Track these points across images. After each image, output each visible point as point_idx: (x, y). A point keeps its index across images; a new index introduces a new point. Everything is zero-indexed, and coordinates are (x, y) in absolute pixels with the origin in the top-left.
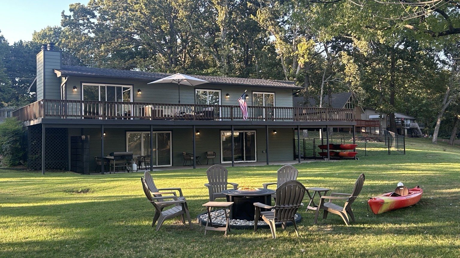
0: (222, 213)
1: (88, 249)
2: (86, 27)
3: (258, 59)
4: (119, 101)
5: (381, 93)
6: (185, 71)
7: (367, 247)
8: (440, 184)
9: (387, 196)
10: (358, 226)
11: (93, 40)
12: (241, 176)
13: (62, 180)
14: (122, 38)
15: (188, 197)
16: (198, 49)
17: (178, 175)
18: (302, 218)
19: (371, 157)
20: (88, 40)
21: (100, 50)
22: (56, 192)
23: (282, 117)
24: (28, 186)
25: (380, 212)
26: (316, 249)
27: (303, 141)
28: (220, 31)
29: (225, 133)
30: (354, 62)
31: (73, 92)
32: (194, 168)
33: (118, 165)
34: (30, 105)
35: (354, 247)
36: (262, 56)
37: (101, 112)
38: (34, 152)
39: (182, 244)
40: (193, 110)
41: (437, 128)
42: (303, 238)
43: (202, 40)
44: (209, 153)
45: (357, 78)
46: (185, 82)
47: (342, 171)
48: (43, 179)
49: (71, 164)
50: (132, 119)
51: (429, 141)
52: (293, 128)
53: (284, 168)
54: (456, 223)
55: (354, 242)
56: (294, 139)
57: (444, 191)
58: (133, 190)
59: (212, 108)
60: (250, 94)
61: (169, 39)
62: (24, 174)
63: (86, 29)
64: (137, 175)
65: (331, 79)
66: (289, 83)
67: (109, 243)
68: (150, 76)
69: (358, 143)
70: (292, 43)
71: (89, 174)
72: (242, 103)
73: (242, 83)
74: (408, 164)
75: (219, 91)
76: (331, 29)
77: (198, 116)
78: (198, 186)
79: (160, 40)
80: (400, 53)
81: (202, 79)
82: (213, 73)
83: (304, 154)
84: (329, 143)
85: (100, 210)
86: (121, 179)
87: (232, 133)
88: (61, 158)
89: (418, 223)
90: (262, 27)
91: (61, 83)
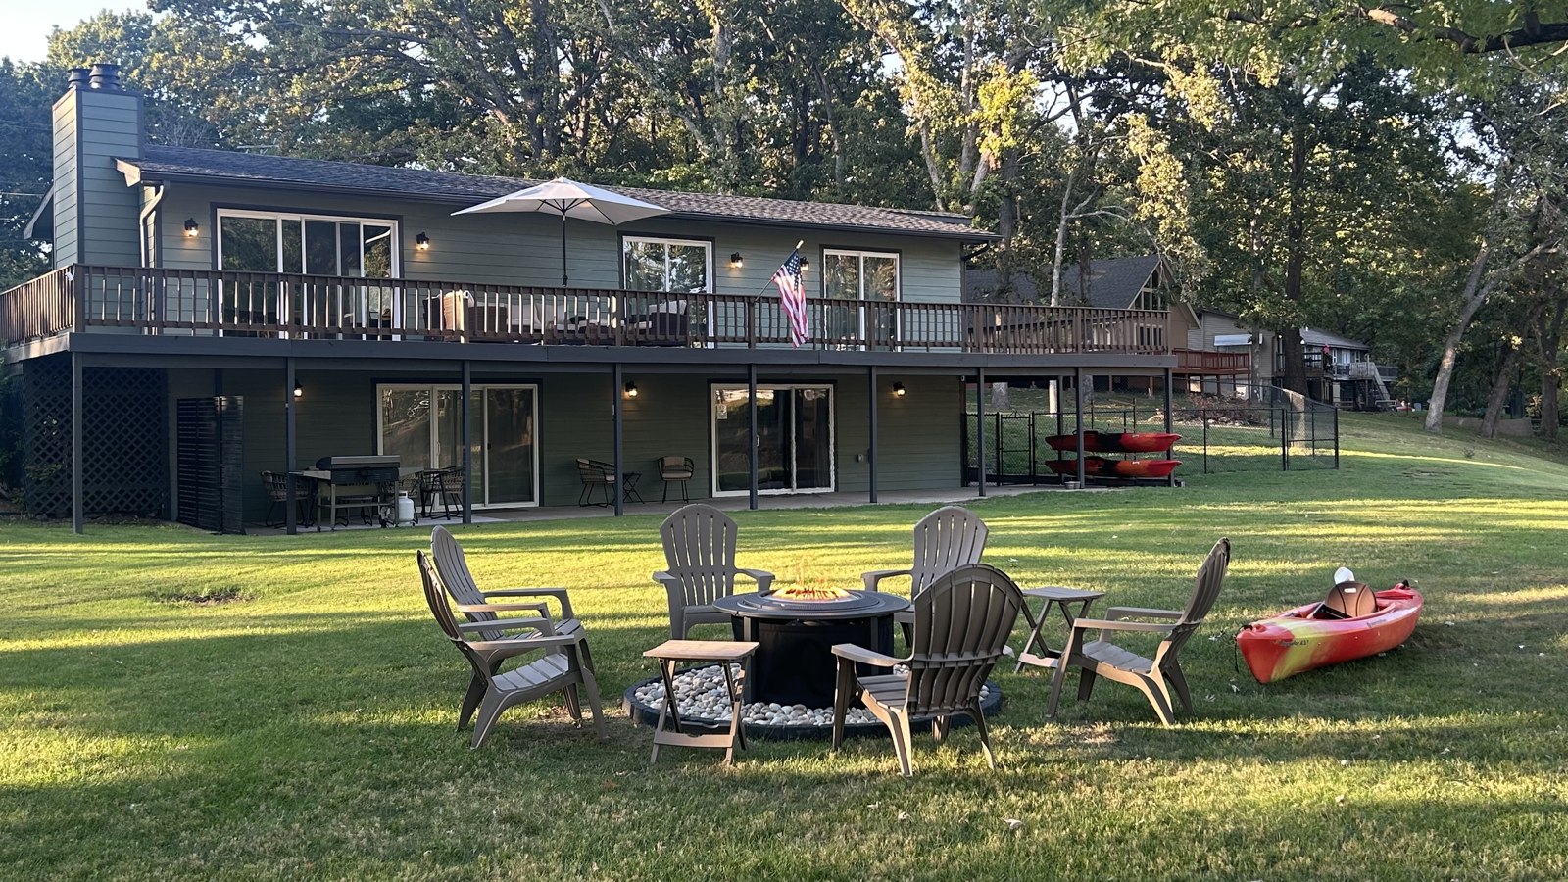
0: (716, 680)
1: (214, 821)
2: (234, 14)
3: (843, 134)
4: (352, 274)
5: (1258, 259)
6: (586, 173)
7: (1244, 810)
8: (1473, 575)
9: (1298, 616)
10: (1203, 726)
11: (261, 61)
12: (784, 543)
13: (142, 555)
14: (365, 53)
15: (593, 618)
16: (633, 96)
17: (561, 537)
18: (1003, 698)
19: (1225, 476)
20: (244, 59)
21: (289, 95)
22: (116, 598)
23: (924, 339)
24: (17, 576)
25: (1278, 673)
26: (1060, 819)
27: (994, 421)
28: (711, 37)
29: (725, 392)
30: (1171, 150)
31: (184, 239)
32: (617, 514)
33: (348, 502)
34: (28, 286)
35: (1199, 808)
36: (854, 126)
37: (284, 315)
38: (44, 455)
39: (567, 800)
40: (614, 310)
41: (1442, 380)
42: (1010, 773)
43: (647, 65)
44: (669, 461)
45: (1178, 205)
46: (585, 211)
47: (1130, 526)
48: (77, 551)
49: (179, 497)
50: (396, 338)
51: (1415, 423)
52: (960, 377)
53: (938, 517)
54: (1550, 714)
55: (1195, 790)
56: (965, 415)
57: (1491, 598)
58: (397, 594)
59: (683, 303)
60: (813, 258)
61: (530, 58)
62: (9, 530)
63: (237, 18)
64: (413, 538)
65: (1090, 208)
66: (947, 220)
67: (293, 793)
68: (460, 187)
69: (1180, 430)
70: (958, 81)
71: (244, 533)
72: (787, 289)
73: (785, 216)
74: (1351, 502)
75: (707, 245)
76: (1106, 23)
77: (631, 332)
78: (629, 579)
79: (500, 63)
80: (1323, 123)
81: (646, 199)
82: (684, 184)
83: (998, 466)
84: (1084, 429)
85: (270, 666)
86: (356, 551)
87: (752, 393)
88: (144, 474)
89: (1416, 718)
90: (855, 22)
91: (140, 206)
